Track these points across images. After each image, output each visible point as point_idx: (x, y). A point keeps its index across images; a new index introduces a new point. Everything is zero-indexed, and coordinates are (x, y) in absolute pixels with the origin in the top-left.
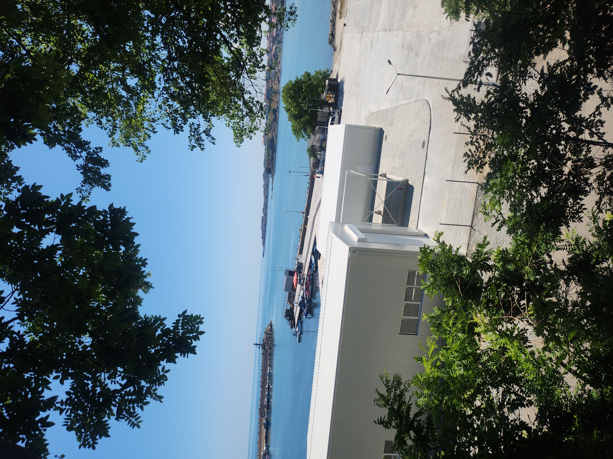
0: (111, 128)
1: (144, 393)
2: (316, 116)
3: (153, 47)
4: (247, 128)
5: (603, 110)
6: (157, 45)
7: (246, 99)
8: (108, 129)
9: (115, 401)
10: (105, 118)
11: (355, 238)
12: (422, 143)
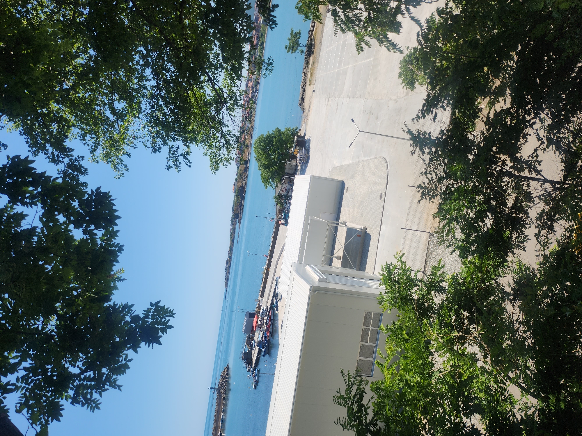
0: (93, 145)
1: (103, 380)
2: (284, 168)
3: (142, 78)
4: (223, 158)
5: (539, 152)
6: (146, 77)
7: (224, 132)
8: (90, 146)
9: (73, 385)
10: (88, 135)
11: (315, 277)
12: (380, 194)
